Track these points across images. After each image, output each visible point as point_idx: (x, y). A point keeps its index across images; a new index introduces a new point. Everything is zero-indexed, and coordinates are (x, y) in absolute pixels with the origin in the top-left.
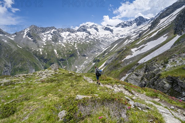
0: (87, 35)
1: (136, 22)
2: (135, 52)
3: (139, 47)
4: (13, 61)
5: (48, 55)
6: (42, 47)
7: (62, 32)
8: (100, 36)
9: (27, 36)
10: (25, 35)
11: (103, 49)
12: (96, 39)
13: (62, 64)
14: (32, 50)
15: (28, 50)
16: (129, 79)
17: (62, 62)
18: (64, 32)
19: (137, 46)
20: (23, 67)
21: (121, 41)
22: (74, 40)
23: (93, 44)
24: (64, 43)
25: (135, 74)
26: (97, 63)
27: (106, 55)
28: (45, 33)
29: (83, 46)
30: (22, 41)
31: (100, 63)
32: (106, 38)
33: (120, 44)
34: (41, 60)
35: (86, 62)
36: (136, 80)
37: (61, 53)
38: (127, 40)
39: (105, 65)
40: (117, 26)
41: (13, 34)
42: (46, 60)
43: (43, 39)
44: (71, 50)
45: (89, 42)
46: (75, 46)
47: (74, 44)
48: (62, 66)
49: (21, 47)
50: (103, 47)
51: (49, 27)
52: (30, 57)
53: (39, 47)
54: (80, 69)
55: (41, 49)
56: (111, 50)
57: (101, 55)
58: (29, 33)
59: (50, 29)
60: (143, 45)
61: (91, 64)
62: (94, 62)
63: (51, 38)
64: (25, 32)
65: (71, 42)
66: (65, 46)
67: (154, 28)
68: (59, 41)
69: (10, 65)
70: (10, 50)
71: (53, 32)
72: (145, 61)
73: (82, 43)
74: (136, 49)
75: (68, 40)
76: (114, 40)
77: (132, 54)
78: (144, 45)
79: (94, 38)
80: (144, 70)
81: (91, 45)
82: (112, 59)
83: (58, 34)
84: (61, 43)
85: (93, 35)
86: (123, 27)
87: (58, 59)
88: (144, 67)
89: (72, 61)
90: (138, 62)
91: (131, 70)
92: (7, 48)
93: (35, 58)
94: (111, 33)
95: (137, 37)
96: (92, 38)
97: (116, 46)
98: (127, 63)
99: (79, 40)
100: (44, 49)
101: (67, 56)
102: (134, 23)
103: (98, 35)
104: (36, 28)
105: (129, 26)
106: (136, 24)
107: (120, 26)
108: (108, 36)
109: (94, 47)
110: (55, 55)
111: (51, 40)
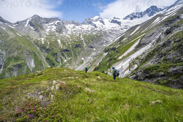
0: (93, 28)
1: (147, 13)
4: (8, 49)
5: (51, 44)
6: (45, 36)
7: (67, 24)
8: (106, 29)
9: (29, 25)
10: (27, 24)
11: (111, 41)
12: (103, 31)
13: (66, 55)
14: (33, 39)
15: (28, 39)
17: (66, 52)
18: (69, 25)
20: (19, 56)
22: (79, 32)
23: (101, 36)
24: (68, 34)
28: (49, 24)
29: (90, 37)
32: (113, 30)
34: (43, 50)
35: (94, 54)
37: (65, 43)
40: (125, 18)
41: (15, 24)
42: (48, 50)
43: (46, 29)
44: (77, 40)
45: (96, 33)
46: (81, 37)
47: (80, 35)
48: (66, 57)
49: (20, 35)
50: (111, 39)
51: (53, 18)
52: (29, 46)
53: (40, 36)
54: (88, 61)
55: (43, 39)
56: (132, 34)
58: (31, 22)
59: (54, 20)
61: (101, 55)
62: (106, 51)
63: (55, 29)
64: (27, 22)
65: (76, 34)
66: (69, 37)
68: (64, 33)
69: (4, 53)
70: (6, 37)
71: (58, 23)
73: (88, 35)
75: (73, 32)
81: (98, 37)
82: (154, 35)
83: (62, 26)
85: (99, 28)
86: (132, 19)
87: (62, 50)
89: (78, 52)
92: (3, 35)
93: (36, 48)
94: (119, 26)
96: (98, 30)
99: (85, 32)
100: (46, 38)
101: (72, 47)
102: (144, 14)
103: (104, 28)
104: (39, 18)
105: (139, 17)
106: (148, 15)
107: (129, 18)
108: (115, 28)
109: (102, 38)
110: (58, 45)
111: (55, 31)
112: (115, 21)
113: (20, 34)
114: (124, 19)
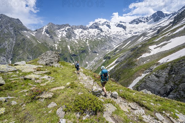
0: (99, 32)
1: (153, 18)
2: (154, 50)
3: (159, 44)
4: (33, 54)
5: (62, 50)
6: (58, 42)
7: (75, 29)
8: (112, 33)
9: (45, 33)
10: (44, 31)
11: (115, 46)
12: (108, 36)
13: (74, 59)
14: (49, 45)
15: (45, 45)
16: (148, 81)
17: (74, 57)
18: (77, 29)
19: (157, 43)
21: (135, 38)
22: (86, 37)
23: (104, 41)
24: (76, 40)
25: (155, 75)
26: (108, 60)
27: (118, 52)
28: (61, 30)
29: (95, 43)
30: (41, 37)
31: (110, 60)
32: (118, 35)
33: (134, 41)
35: (96, 59)
36: (158, 83)
37: (74, 49)
38: (142, 37)
39: (116, 62)
41: (35, 31)
43: (58, 35)
44: (83, 46)
45: (100, 39)
46: (87, 43)
47: (86, 41)
48: (74, 61)
50: (115, 45)
51: (64, 25)
53: (54, 43)
54: (91, 65)
55: (56, 45)
56: (123, 47)
57: (112, 52)
58: (47, 30)
60: (165, 42)
61: (101, 61)
62: (105, 59)
63: (66, 34)
64: (44, 29)
65: (83, 39)
66: (77, 43)
67: (178, 22)
68: (73, 38)
69: (31, 57)
70: (32, 45)
71: (68, 29)
72: (168, 61)
73: (93, 40)
74: (155, 46)
75: (81, 37)
76: (126, 37)
77: (150, 52)
78: (167, 42)
79: (106, 35)
80: (167, 71)
81: (102, 42)
82: (124, 56)
83: (71, 31)
84: (74, 39)
85: (105, 32)
86: (137, 24)
87: (71, 55)
88: (169, 68)
89: (84, 57)
90: (159, 62)
91: (148, 70)
92: (30, 43)
94: (124, 30)
95: (155, 34)
96: (104, 35)
97: (129, 44)
98: (143, 62)
99: (91, 37)
100: (59, 45)
101: (79, 52)
102: (150, 19)
103: (110, 32)
104: (53, 25)
105: (144, 22)
106: (154, 20)
107: (135, 22)
108: (120, 33)
109: (106, 44)
110: (68, 50)
111: (65, 37)
112: (121, 26)
113: (40, 42)
114: (130, 23)
